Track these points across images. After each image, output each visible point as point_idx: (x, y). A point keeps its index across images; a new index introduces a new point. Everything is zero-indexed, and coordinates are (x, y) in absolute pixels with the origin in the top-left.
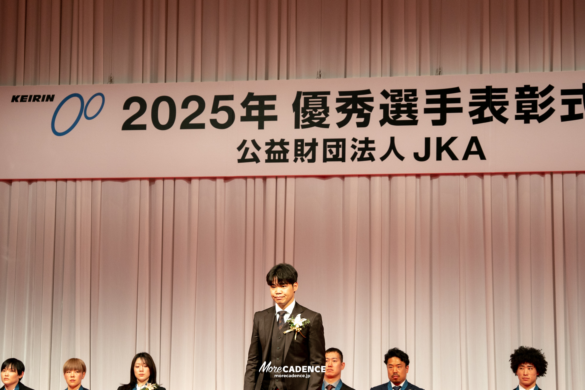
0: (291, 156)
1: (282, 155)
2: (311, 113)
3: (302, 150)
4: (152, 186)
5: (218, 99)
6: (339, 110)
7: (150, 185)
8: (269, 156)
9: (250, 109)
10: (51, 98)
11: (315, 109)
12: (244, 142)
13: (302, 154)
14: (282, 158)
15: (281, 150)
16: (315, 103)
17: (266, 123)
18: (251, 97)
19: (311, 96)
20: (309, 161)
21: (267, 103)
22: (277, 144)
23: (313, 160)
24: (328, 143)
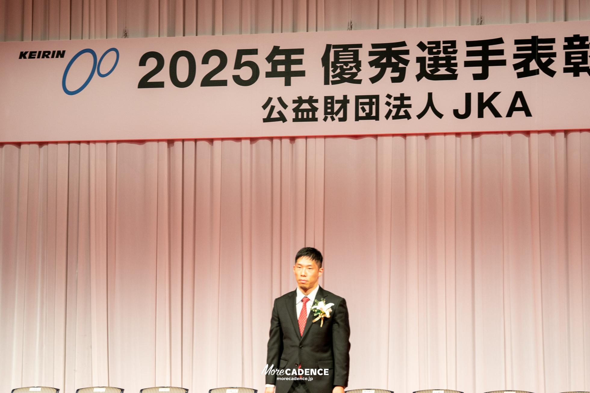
0: (320, 114)
1: (310, 113)
2: (341, 67)
3: (332, 108)
4: (171, 148)
5: (241, 53)
6: (372, 64)
7: (169, 147)
8: (297, 115)
9: (275, 64)
10: (61, 54)
11: (346, 64)
12: (270, 99)
13: (332, 113)
14: (310, 116)
15: (310, 108)
16: (346, 56)
17: (293, 79)
18: (276, 50)
19: (342, 49)
20: (340, 120)
21: (294, 57)
22: (305, 101)
23: (344, 119)
24: (361, 101)
